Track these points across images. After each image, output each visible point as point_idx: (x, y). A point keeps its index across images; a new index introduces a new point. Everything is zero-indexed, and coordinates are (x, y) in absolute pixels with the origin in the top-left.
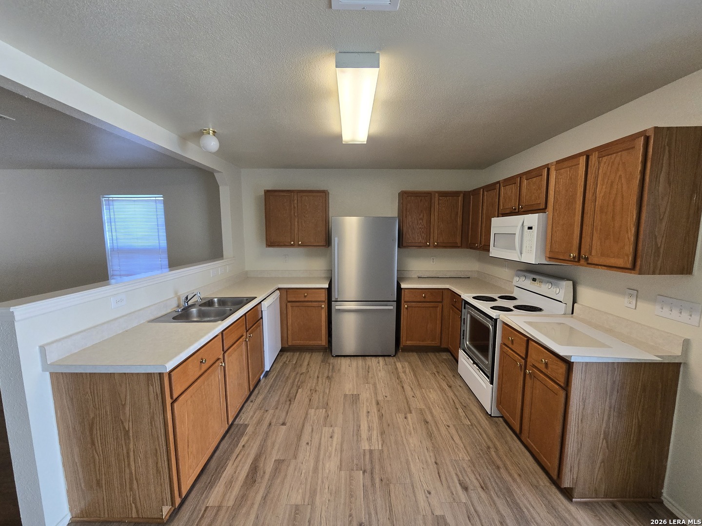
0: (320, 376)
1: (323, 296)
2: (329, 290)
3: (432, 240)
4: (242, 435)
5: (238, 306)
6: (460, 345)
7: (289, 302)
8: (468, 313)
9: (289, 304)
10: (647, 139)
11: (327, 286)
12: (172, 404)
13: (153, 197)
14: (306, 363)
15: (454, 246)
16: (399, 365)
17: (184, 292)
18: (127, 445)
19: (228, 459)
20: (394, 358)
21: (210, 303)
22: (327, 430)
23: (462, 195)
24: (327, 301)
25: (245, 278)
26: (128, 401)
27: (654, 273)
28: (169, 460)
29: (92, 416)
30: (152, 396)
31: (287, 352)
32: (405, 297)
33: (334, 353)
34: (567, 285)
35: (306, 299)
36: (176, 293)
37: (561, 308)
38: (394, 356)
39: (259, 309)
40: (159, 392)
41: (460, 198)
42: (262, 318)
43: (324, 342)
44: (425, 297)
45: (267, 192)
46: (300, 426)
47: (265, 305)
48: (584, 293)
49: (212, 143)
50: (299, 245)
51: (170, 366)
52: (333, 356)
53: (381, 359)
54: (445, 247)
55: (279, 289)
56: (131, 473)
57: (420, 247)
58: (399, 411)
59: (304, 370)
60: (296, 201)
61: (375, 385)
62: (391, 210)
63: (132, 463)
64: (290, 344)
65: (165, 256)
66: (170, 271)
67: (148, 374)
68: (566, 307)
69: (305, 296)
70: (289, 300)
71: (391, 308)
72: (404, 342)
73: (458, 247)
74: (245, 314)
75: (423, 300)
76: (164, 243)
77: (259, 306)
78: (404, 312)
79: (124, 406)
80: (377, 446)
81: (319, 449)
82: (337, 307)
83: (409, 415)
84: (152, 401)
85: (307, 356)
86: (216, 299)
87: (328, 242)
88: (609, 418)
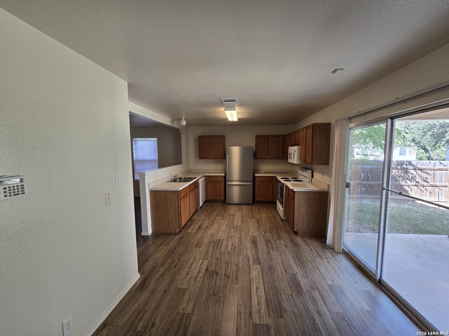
0: (221, 209)
1: (223, 179)
2: (225, 176)
3: (269, 156)
4: (195, 221)
5: (191, 180)
6: (277, 198)
7: (209, 181)
8: (279, 184)
9: (209, 182)
10: (313, 126)
11: (224, 175)
12: (180, 200)
13: (152, 139)
14: (215, 206)
15: (279, 158)
16: (253, 207)
17: (173, 174)
18: (168, 211)
19: (191, 225)
20: (252, 205)
21: (181, 178)
22: (223, 221)
23: (282, 136)
24: (224, 181)
25: (190, 172)
26: (169, 199)
27: (317, 165)
28: (179, 216)
29: (159, 203)
30: (175, 197)
31: (208, 202)
32: (257, 180)
33: (227, 202)
34: (310, 171)
35: (216, 180)
36: (171, 175)
37: (307, 180)
38: (252, 204)
39: (198, 182)
40: (177, 196)
41: (281, 138)
42: (199, 185)
43: (223, 198)
44: (265, 179)
45: (200, 136)
46: (214, 220)
47: (200, 181)
48: (315, 174)
49: (184, 123)
50: (213, 158)
51: (181, 189)
52: (226, 204)
53: (246, 206)
54: (275, 159)
55: (204, 176)
56: (169, 219)
57: (264, 159)
58: (249, 218)
59: (215, 207)
60: (211, 140)
61: (242, 212)
62: (252, 143)
63: (169, 216)
64: (209, 199)
65: (157, 163)
66: (159, 169)
67: (175, 191)
68: (309, 180)
69: (215, 179)
70: (208, 180)
71: (251, 184)
72: (256, 199)
73: (281, 159)
74: (194, 182)
75: (264, 181)
76: (157, 158)
77: (198, 181)
78: (256, 186)
79: (168, 200)
80: (239, 224)
81: (220, 224)
82: (228, 183)
83: (252, 219)
84: (175, 199)
85: (216, 204)
86: (183, 178)
87: (225, 157)
88: (307, 209)
